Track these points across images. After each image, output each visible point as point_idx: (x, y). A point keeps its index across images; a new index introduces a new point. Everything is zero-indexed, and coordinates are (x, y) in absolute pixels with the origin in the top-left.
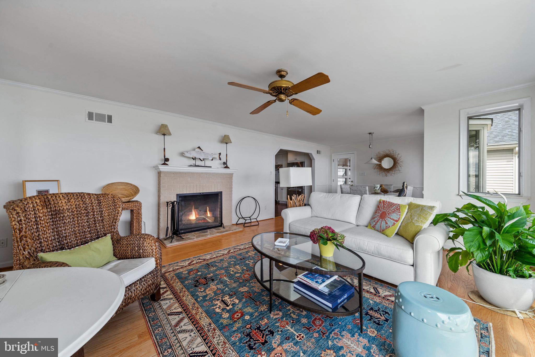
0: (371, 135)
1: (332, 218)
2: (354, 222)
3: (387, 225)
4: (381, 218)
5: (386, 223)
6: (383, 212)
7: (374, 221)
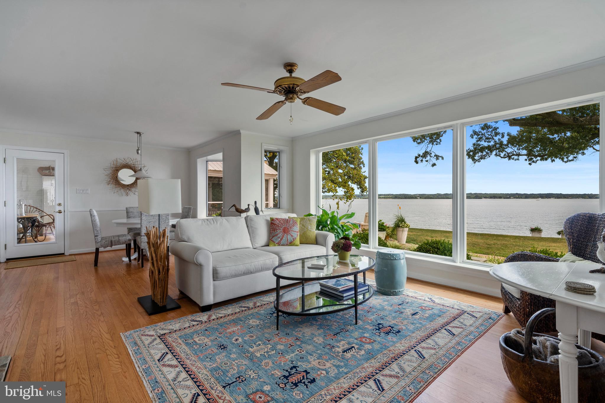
0: (139, 135)
1: (230, 248)
2: (251, 246)
3: (293, 237)
4: (285, 233)
5: (292, 236)
6: (285, 228)
7: (279, 238)
